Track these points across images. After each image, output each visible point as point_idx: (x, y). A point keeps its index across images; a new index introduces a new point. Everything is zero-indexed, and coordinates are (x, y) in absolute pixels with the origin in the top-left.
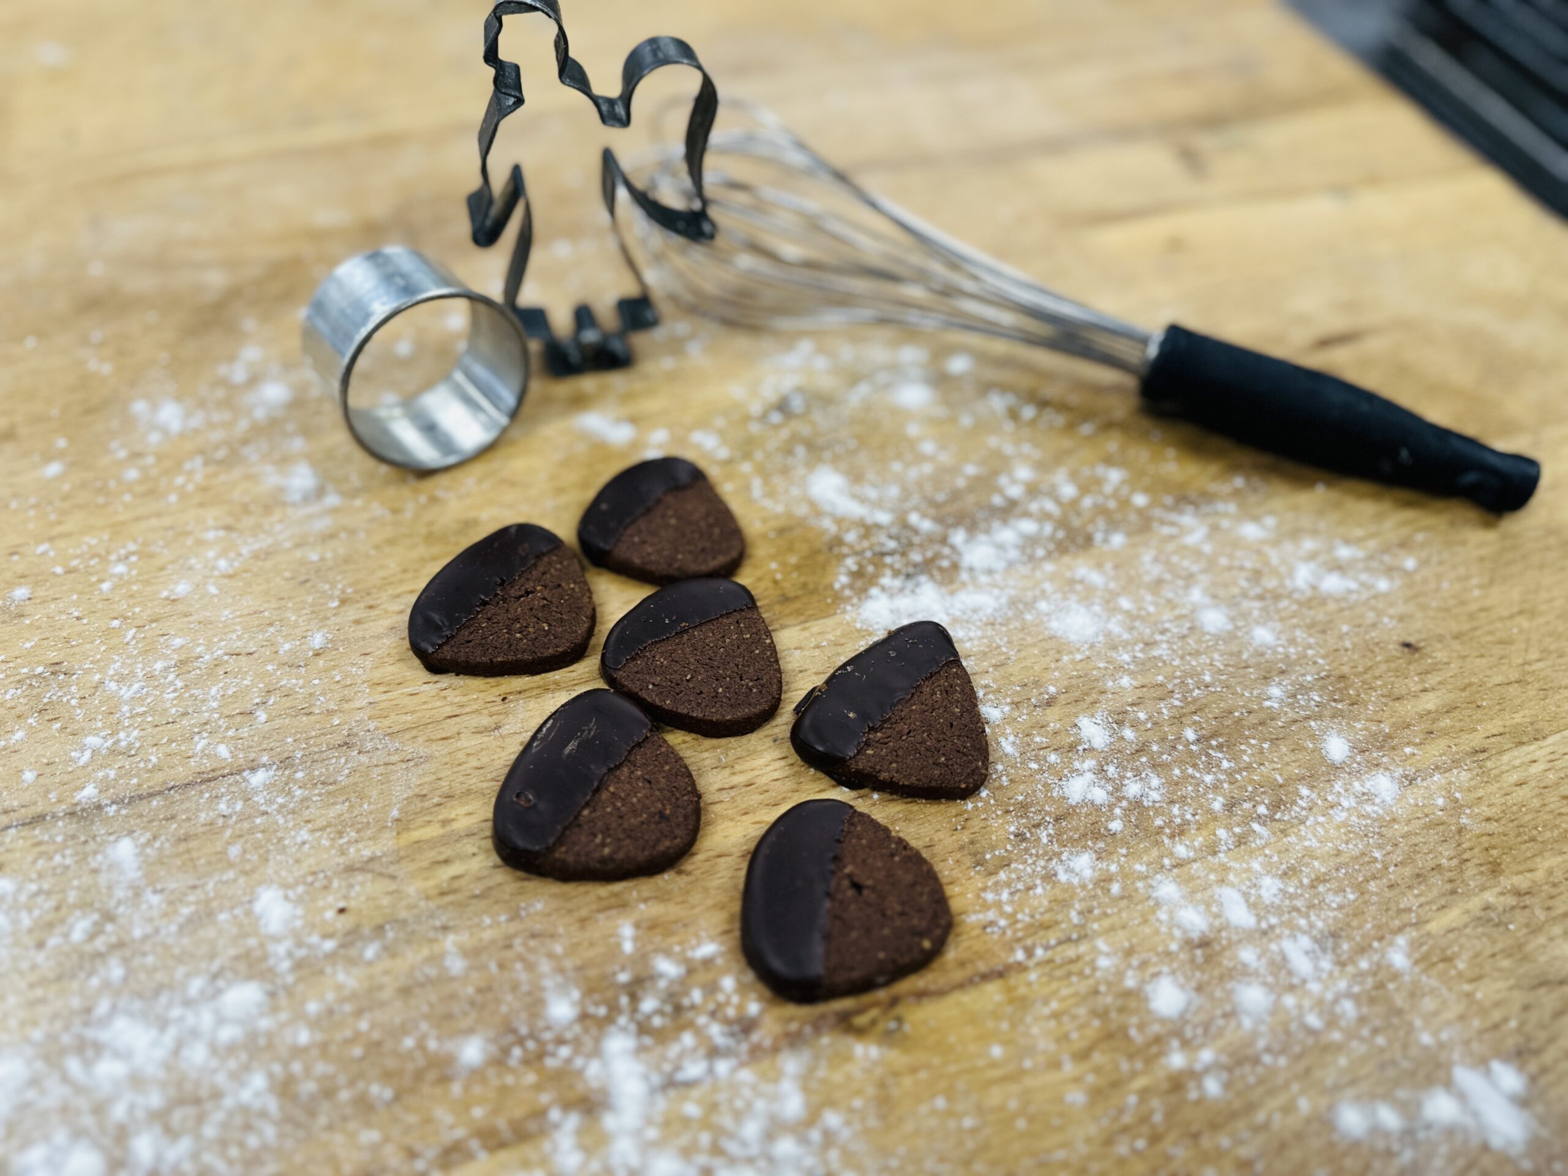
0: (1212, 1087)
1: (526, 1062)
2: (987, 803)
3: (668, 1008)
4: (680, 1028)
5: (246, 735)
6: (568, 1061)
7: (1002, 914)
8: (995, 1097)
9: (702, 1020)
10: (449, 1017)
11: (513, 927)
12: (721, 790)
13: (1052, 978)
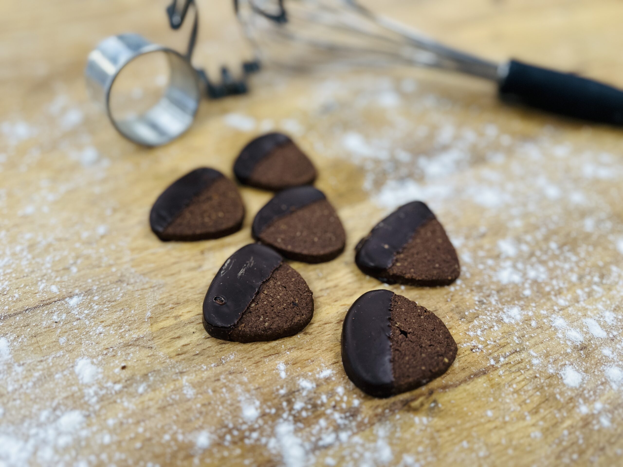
0: (605, 422)
1: (234, 443)
2: (461, 286)
3: (309, 406)
4: (318, 417)
5: (66, 280)
6: (258, 440)
7: (479, 341)
8: (494, 438)
9: (329, 411)
10: (188, 421)
11: (220, 369)
12: (321, 290)
13: (511, 372)
